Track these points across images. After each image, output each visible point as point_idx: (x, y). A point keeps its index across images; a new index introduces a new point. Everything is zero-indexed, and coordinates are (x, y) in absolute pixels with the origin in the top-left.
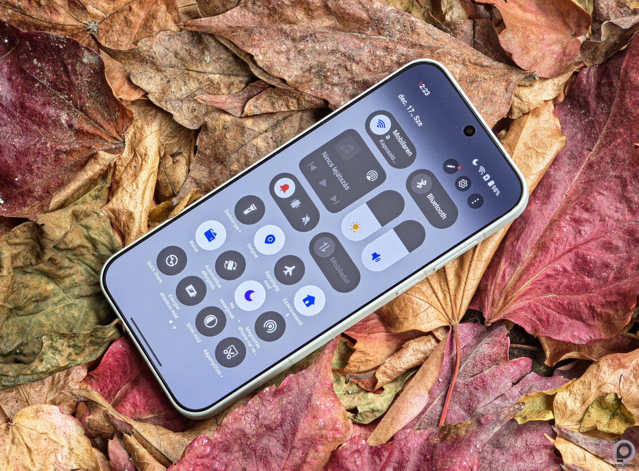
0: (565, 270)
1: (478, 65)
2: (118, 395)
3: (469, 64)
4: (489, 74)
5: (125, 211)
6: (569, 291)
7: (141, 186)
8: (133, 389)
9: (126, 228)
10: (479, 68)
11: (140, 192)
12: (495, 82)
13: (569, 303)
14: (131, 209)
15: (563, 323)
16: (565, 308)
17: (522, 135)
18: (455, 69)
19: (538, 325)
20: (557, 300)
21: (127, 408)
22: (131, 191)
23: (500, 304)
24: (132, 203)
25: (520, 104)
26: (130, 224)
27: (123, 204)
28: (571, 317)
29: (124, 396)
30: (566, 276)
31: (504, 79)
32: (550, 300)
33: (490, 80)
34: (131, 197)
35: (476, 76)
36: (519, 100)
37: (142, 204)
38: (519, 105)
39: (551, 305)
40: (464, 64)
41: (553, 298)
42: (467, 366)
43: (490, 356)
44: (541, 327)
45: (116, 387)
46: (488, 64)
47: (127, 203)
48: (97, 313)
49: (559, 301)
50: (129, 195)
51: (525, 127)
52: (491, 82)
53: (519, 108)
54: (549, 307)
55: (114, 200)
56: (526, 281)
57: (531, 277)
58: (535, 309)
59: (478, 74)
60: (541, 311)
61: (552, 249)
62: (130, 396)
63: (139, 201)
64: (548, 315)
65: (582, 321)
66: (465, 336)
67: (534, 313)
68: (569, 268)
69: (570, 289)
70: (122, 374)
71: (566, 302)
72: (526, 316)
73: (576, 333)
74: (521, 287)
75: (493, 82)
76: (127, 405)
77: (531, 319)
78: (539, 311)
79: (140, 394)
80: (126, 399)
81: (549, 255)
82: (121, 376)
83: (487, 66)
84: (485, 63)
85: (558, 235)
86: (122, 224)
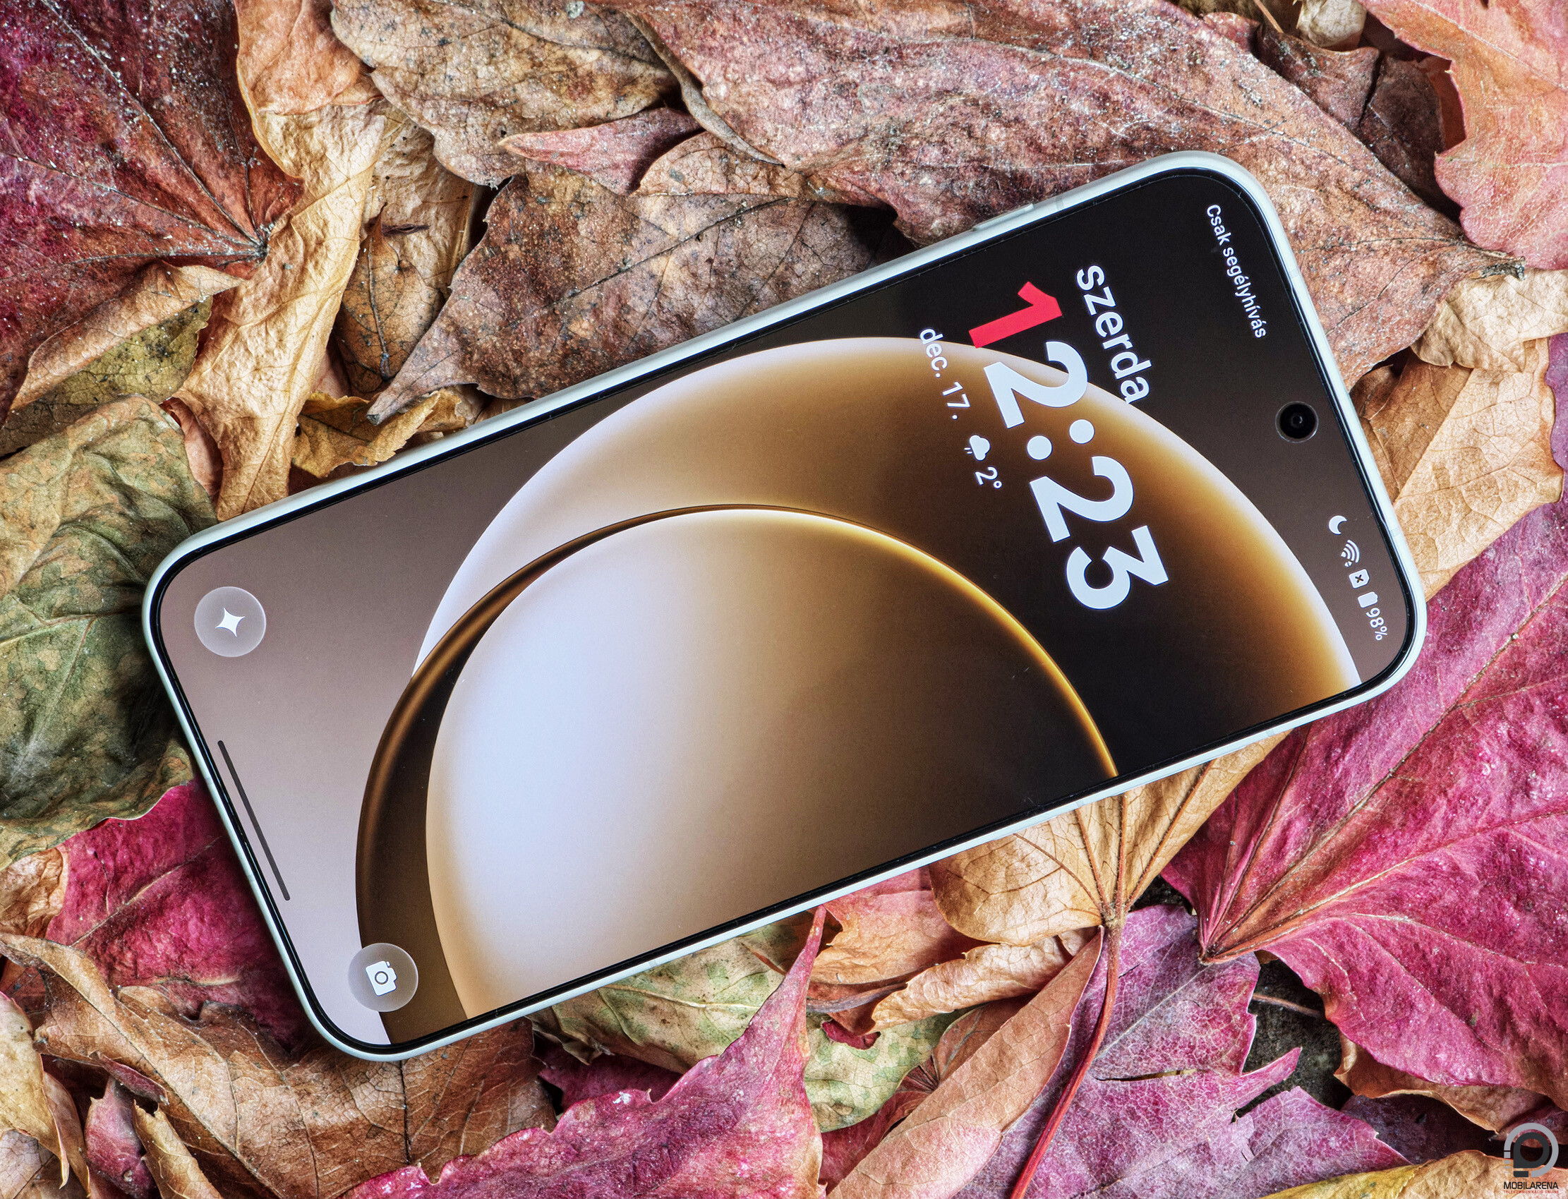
0: (1456, 870)
1: (1360, 199)
2: (140, 896)
3: (1336, 191)
4: (1388, 234)
5: (234, 407)
6: (1453, 924)
7: (292, 342)
8: (184, 896)
9: (232, 447)
10: (1361, 209)
11: (285, 361)
12: (1399, 262)
13: (1446, 959)
14: (253, 406)
15: (1412, 1006)
16: (1429, 965)
17: (1436, 438)
18: (1292, 199)
19: (1344, 978)
20: (1413, 933)
21: (160, 946)
22: (261, 351)
23: (1253, 920)
24: (259, 389)
25: (1454, 330)
26: (243, 440)
27: (231, 388)
28: (1440, 997)
29: (157, 910)
30: (1456, 885)
31: (1426, 259)
32: (1394, 930)
33: (1387, 253)
34: (257, 369)
35: (1348, 236)
36: (1453, 318)
37: (287, 391)
38: (1450, 332)
39: (1393, 941)
40: (1320, 186)
41: (1402, 925)
42: (1121, 1048)
43: (1193, 1048)
44: (1349, 988)
45: (138, 864)
46: (1390, 207)
47: (244, 386)
48: (114, 662)
49: (1417, 938)
50: (251, 364)
51: (1453, 412)
52: (1387, 259)
53: (1447, 340)
54: (1385, 944)
55: (207, 367)
56: (1341, 885)
57: (1358, 881)
58: (1345, 940)
59: (1355, 227)
60: (1360, 947)
61: (1437, 821)
62: (172, 916)
63: (279, 385)
64: (1378, 964)
65: (1468, 1024)
66: (1136, 948)
67: (1341, 947)
68: (1469, 869)
69: (1455, 921)
70: (160, 838)
71: (1436, 950)
72: (1316, 949)
73: (1442, 1056)
74: (1323, 897)
75: (1394, 262)
76: (159, 941)
77: (1327, 960)
78: (1355, 946)
79: (202, 920)
80: (160, 923)
81: (1425, 835)
82: (156, 841)
83: (1386, 212)
84: (1384, 203)
85: (1462, 782)
86: (221, 429)
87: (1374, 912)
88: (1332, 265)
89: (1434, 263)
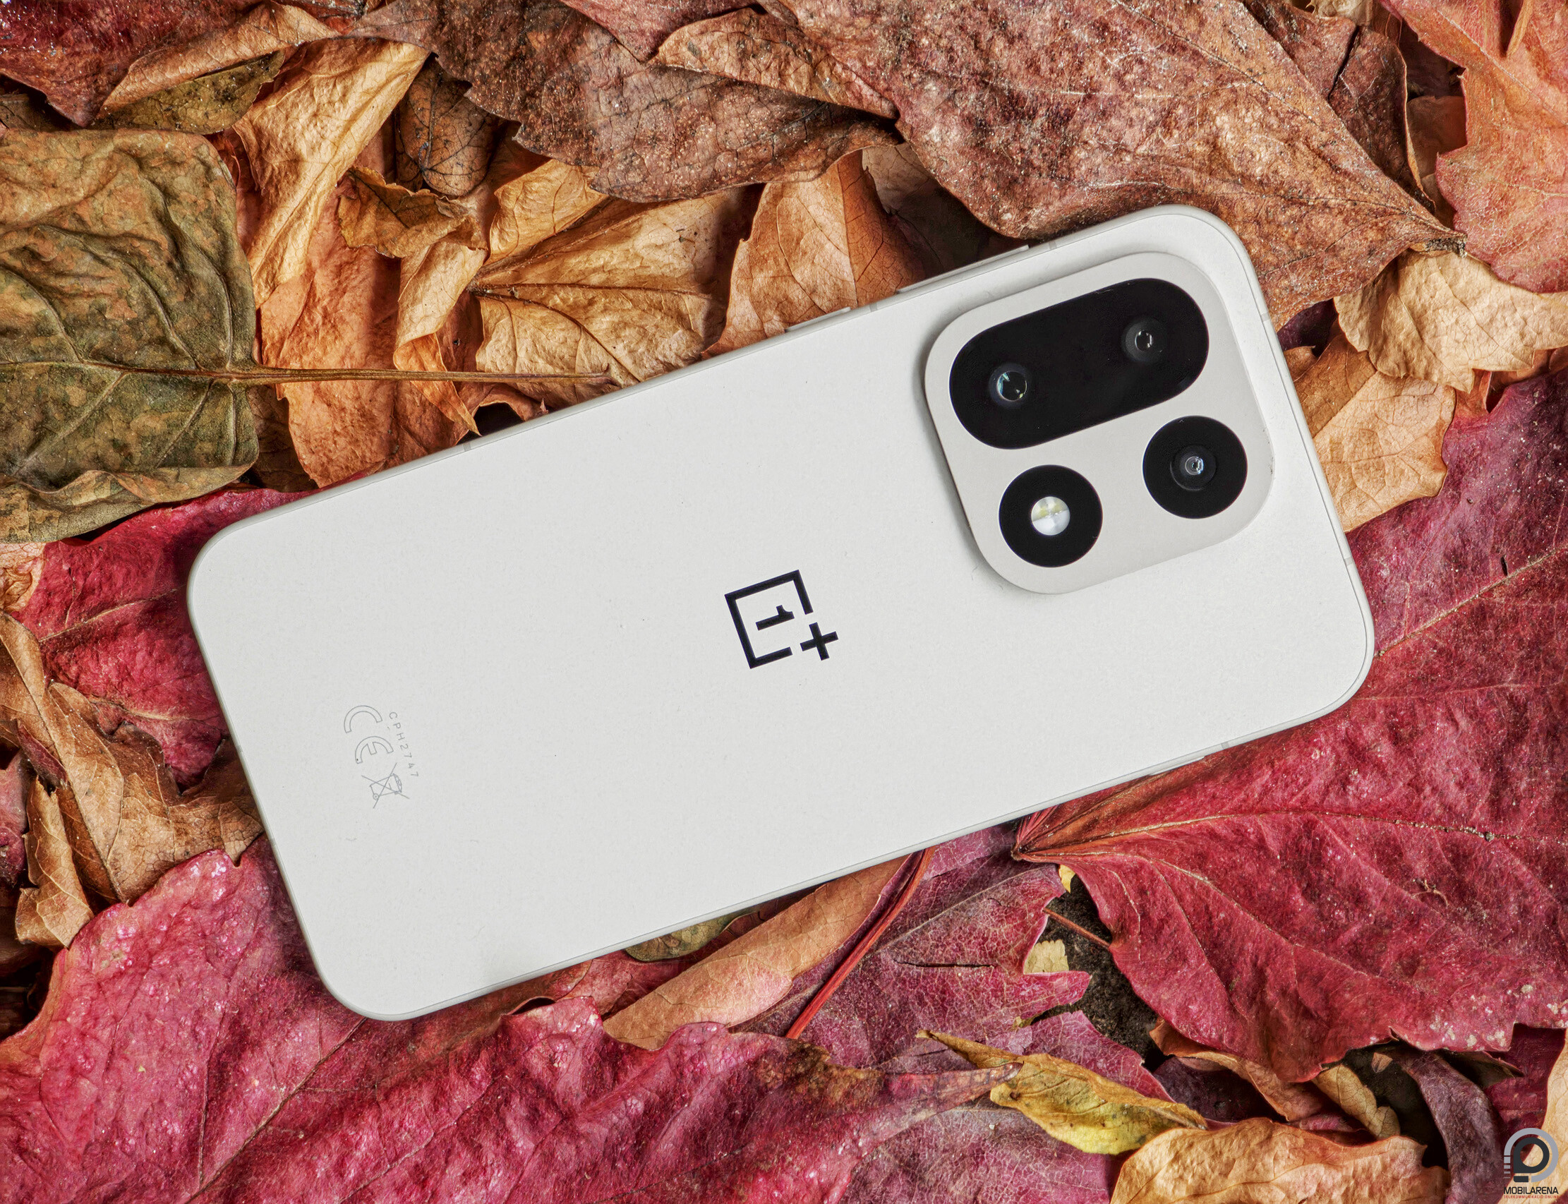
1: (1324, 158)
3: (1303, 147)
4: (1344, 194)
5: (285, 145)
7: (354, 101)
9: (272, 191)
10: (1324, 168)
11: (344, 114)
12: (1351, 222)
13: (1226, 925)
14: (302, 148)
15: (1185, 960)
16: (1212, 927)
18: (1263, 148)
19: (1136, 920)
20: (1207, 896)
22: (325, 100)
24: (312, 134)
26: (284, 183)
27: (287, 126)
28: (1212, 957)
31: (1376, 224)
32: (1192, 887)
33: (1341, 213)
34: (315, 115)
35: (1308, 190)
37: (336, 145)
39: (1188, 897)
40: (1290, 142)
41: (1201, 885)
44: (1136, 932)
46: (1351, 169)
47: (299, 127)
49: (1209, 901)
50: (311, 110)
52: (1340, 218)
54: (1180, 899)
55: (272, 104)
58: (1147, 884)
59: (1316, 183)
60: (1158, 895)
63: (332, 134)
64: (1169, 915)
65: (1227, 988)
67: (1141, 891)
71: (1222, 916)
72: (1119, 887)
75: (1346, 221)
77: (1126, 899)
78: (1154, 893)
83: (1346, 173)
84: (1345, 164)
86: (268, 174)
87: (1180, 864)
88: (1288, 213)
89: (1383, 229)
